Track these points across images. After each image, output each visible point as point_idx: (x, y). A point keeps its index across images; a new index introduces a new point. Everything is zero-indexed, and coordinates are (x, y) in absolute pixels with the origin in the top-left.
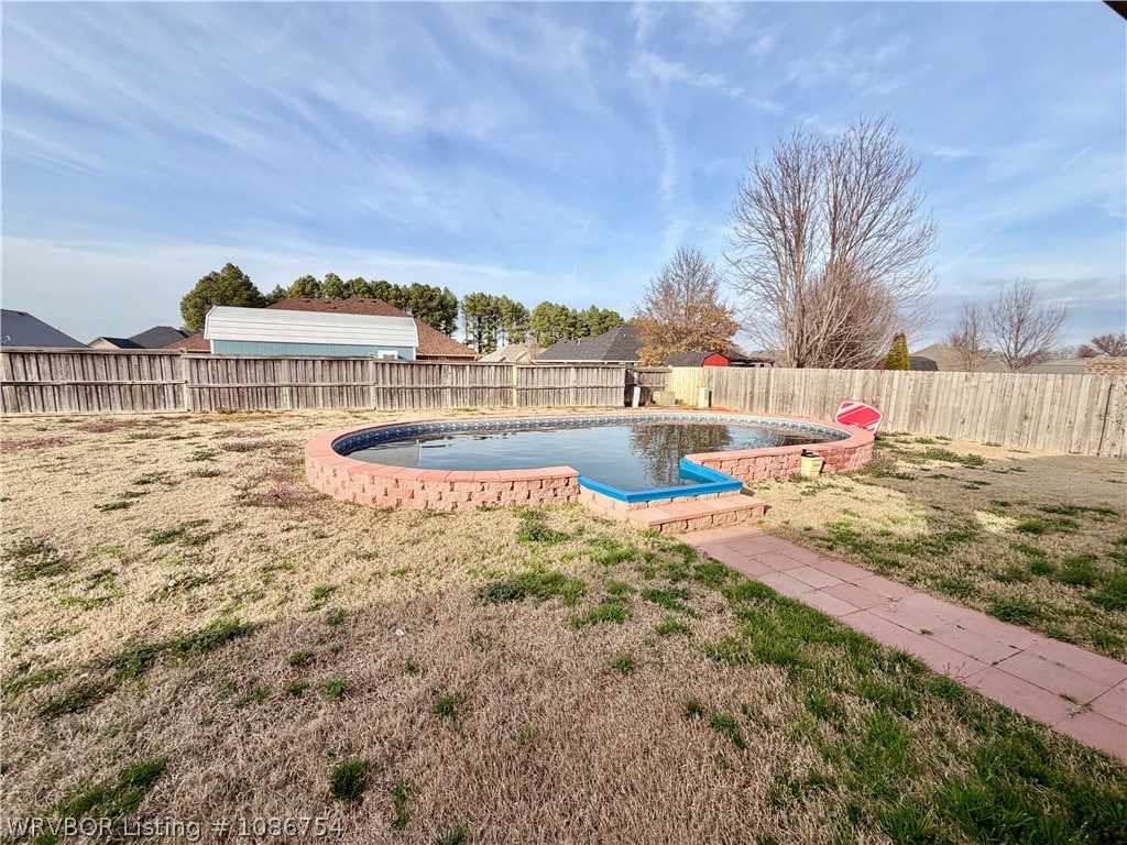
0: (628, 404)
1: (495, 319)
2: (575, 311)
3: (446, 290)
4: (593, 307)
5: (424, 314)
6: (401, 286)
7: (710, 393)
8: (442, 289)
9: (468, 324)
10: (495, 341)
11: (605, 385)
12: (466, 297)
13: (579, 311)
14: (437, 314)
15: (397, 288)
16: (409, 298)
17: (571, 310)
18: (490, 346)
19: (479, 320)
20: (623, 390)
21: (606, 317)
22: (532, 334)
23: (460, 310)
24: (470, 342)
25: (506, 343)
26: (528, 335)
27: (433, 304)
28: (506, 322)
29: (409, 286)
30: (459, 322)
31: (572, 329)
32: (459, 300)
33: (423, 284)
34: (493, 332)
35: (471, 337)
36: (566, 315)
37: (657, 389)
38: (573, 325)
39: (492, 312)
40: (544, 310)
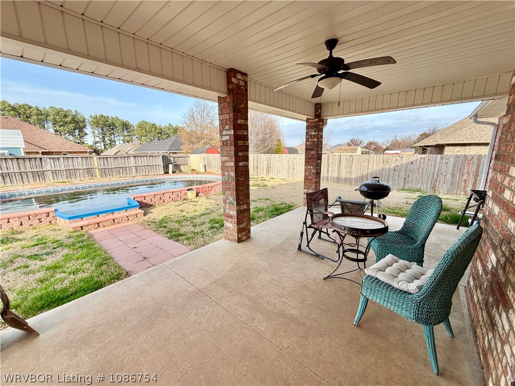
0: (167, 173)
1: (113, 129)
2: (160, 126)
3: (76, 111)
4: (170, 124)
5: (62, 125)
6: (41, 108)
7: (205, 166)
8: (73, 111)
9: (94, 132)
10: (115, 142)
11: (152, 164)
12: (91, 116)
13: (163, 126)
14: (71, 126)
15: (37, 109)
16: (48, 115)
17: (158, 125)
18: (112, 144)
19: (102, 130)
20: (162, 166)
21: (177, 129)
22: (137, 138)
23: (88, 124)
24: (97, 142)
25: (121, 142)
26: (134, 138)
27: (68, 119)
28: (119, 131)
29: (47, 108)
30: (88, 130)
31: (160, 135)
32: (86, 118)
33: (58, 107)
34: (112, 136)
35: (98, 139)
36: (155, 128)
37: (184, 165)
38: (160, 133)
39: (110, 126)
40: (142, 125)
